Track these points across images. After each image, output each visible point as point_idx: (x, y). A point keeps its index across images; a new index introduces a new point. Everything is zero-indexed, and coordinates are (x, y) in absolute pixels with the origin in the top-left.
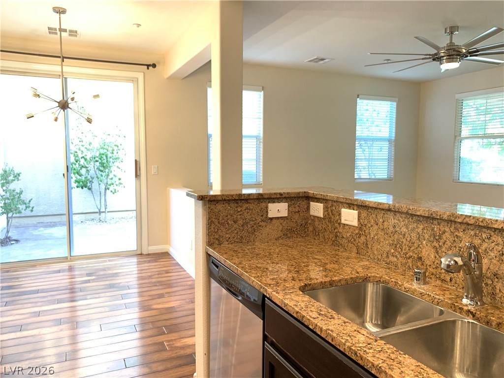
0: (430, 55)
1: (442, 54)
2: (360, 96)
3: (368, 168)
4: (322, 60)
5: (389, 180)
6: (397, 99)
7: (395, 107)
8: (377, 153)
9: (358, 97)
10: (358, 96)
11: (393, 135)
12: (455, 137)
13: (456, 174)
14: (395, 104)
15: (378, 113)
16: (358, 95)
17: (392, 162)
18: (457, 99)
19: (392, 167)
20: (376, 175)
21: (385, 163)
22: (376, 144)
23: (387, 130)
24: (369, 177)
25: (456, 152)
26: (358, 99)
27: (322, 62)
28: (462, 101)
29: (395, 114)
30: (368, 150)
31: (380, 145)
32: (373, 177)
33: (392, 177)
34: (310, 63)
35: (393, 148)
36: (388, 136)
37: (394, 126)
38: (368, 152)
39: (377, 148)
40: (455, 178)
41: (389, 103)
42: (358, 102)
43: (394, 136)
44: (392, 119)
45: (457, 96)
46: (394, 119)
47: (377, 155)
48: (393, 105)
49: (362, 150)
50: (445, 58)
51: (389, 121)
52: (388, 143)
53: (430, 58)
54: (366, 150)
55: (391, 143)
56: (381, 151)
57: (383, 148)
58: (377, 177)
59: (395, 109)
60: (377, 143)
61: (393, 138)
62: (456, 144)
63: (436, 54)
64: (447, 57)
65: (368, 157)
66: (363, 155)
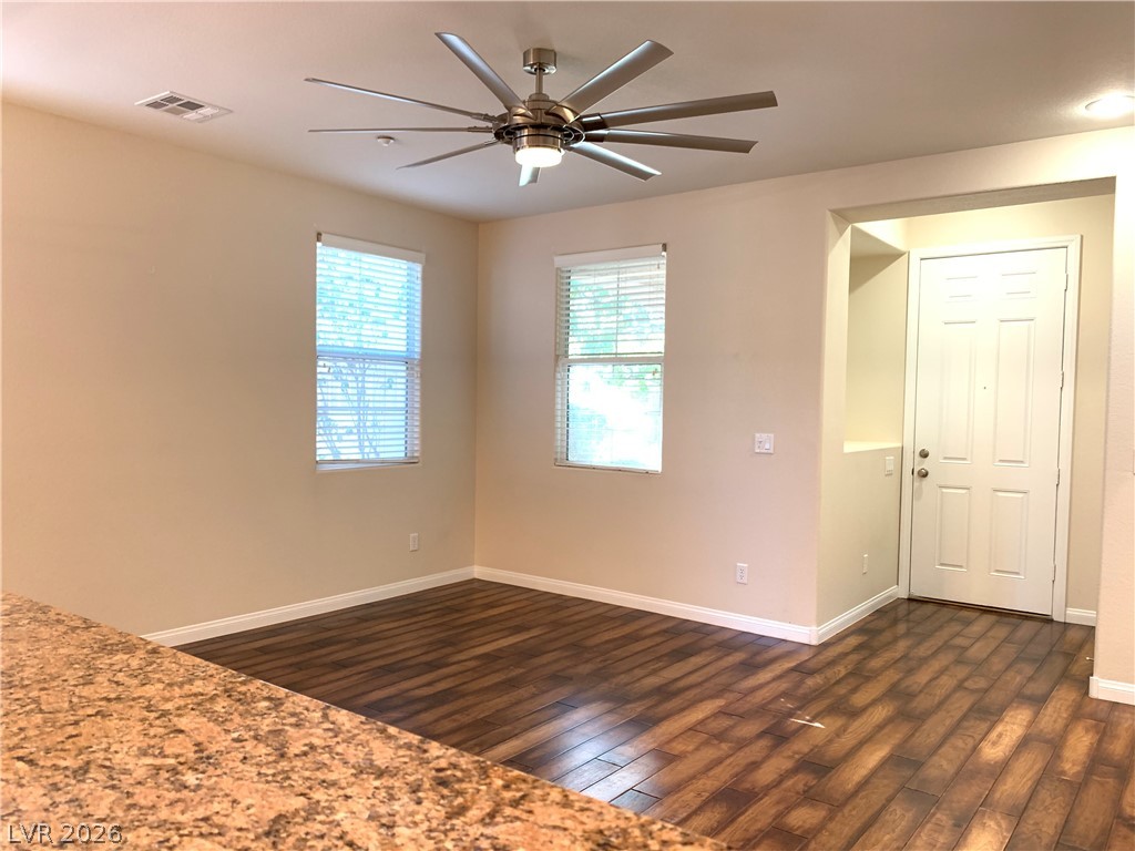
0: (486, 118)
1: (519, 120)
2: (324, 237)
3: (359, 432)
4: (192, 106)
5: (410, 462)
6: (423, 256)
7: (419, 275)
8: (382, 392)
9: (319, 240)
10: (319, 237)
11: (417, 348)
12: (557, 357)
13: (562, 447)
14: (418, 268)
15: (378, 289)
16: (319, 234)
17: (417, 418)
18: (557, 269)
19: (417, 430)
20: (378, 449)
21: (400, 420)
22: (374, 369)
23: (402, 333)
24: (359, 457)
25: (559, 394)
26: (319, 244)
27: (192, 115)
28: (568, 275)
29: (419, 294)
30: (354, 385)
31: (388, 373)
32: (372, 456)
33: (416, 455)
34: (151, 110)
35: (418, 381)
36: (404, 349)
37: (418, 325)
38: (355, 391)
39: (382, 379)
40: (559, 456)
41: (403, 264)
42: (318, 251)
43: (418, 350)
44: (413, 308)
45: (559, 261)
46: (418, 307)
47: (381, 398)
48: (413, 270)
49: (339, 384)
50: (526, 132)
51: (405, 311)
52: (404, 368)
53: (487, 130)
54: (350, 385)
55: (412, 369)
56: (390, 388)
57: (394, 380)
58: (382, 456)
59: (419, 282)
60: (378, 366)
61: (417, 356)
62: (558, 376)
63: (502, 118)
64: (532, 131)
65: (356, 404)
66: (343, 398)
